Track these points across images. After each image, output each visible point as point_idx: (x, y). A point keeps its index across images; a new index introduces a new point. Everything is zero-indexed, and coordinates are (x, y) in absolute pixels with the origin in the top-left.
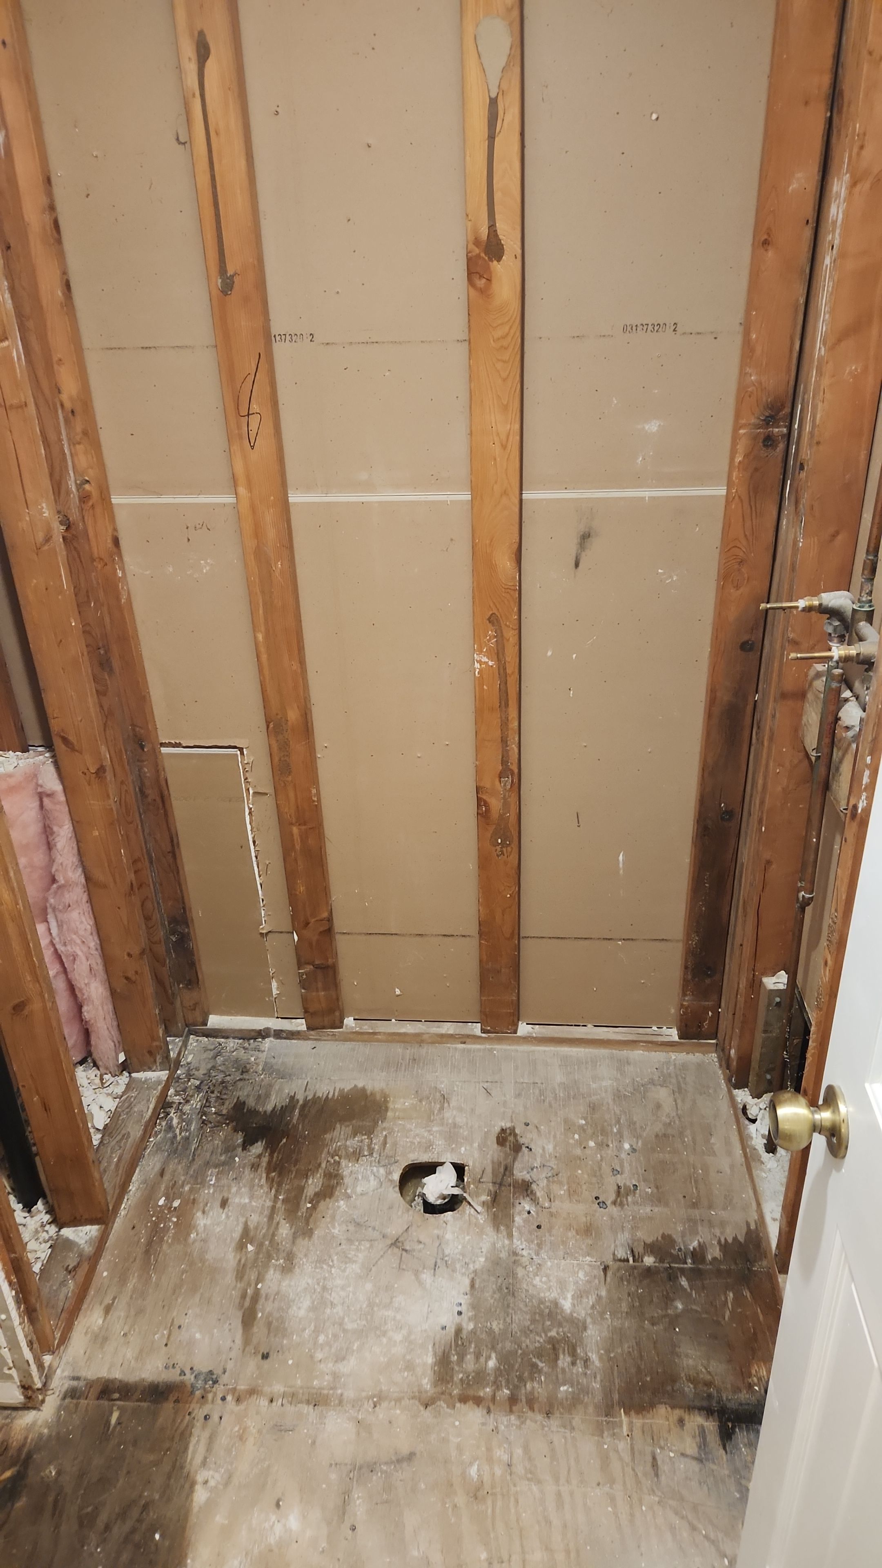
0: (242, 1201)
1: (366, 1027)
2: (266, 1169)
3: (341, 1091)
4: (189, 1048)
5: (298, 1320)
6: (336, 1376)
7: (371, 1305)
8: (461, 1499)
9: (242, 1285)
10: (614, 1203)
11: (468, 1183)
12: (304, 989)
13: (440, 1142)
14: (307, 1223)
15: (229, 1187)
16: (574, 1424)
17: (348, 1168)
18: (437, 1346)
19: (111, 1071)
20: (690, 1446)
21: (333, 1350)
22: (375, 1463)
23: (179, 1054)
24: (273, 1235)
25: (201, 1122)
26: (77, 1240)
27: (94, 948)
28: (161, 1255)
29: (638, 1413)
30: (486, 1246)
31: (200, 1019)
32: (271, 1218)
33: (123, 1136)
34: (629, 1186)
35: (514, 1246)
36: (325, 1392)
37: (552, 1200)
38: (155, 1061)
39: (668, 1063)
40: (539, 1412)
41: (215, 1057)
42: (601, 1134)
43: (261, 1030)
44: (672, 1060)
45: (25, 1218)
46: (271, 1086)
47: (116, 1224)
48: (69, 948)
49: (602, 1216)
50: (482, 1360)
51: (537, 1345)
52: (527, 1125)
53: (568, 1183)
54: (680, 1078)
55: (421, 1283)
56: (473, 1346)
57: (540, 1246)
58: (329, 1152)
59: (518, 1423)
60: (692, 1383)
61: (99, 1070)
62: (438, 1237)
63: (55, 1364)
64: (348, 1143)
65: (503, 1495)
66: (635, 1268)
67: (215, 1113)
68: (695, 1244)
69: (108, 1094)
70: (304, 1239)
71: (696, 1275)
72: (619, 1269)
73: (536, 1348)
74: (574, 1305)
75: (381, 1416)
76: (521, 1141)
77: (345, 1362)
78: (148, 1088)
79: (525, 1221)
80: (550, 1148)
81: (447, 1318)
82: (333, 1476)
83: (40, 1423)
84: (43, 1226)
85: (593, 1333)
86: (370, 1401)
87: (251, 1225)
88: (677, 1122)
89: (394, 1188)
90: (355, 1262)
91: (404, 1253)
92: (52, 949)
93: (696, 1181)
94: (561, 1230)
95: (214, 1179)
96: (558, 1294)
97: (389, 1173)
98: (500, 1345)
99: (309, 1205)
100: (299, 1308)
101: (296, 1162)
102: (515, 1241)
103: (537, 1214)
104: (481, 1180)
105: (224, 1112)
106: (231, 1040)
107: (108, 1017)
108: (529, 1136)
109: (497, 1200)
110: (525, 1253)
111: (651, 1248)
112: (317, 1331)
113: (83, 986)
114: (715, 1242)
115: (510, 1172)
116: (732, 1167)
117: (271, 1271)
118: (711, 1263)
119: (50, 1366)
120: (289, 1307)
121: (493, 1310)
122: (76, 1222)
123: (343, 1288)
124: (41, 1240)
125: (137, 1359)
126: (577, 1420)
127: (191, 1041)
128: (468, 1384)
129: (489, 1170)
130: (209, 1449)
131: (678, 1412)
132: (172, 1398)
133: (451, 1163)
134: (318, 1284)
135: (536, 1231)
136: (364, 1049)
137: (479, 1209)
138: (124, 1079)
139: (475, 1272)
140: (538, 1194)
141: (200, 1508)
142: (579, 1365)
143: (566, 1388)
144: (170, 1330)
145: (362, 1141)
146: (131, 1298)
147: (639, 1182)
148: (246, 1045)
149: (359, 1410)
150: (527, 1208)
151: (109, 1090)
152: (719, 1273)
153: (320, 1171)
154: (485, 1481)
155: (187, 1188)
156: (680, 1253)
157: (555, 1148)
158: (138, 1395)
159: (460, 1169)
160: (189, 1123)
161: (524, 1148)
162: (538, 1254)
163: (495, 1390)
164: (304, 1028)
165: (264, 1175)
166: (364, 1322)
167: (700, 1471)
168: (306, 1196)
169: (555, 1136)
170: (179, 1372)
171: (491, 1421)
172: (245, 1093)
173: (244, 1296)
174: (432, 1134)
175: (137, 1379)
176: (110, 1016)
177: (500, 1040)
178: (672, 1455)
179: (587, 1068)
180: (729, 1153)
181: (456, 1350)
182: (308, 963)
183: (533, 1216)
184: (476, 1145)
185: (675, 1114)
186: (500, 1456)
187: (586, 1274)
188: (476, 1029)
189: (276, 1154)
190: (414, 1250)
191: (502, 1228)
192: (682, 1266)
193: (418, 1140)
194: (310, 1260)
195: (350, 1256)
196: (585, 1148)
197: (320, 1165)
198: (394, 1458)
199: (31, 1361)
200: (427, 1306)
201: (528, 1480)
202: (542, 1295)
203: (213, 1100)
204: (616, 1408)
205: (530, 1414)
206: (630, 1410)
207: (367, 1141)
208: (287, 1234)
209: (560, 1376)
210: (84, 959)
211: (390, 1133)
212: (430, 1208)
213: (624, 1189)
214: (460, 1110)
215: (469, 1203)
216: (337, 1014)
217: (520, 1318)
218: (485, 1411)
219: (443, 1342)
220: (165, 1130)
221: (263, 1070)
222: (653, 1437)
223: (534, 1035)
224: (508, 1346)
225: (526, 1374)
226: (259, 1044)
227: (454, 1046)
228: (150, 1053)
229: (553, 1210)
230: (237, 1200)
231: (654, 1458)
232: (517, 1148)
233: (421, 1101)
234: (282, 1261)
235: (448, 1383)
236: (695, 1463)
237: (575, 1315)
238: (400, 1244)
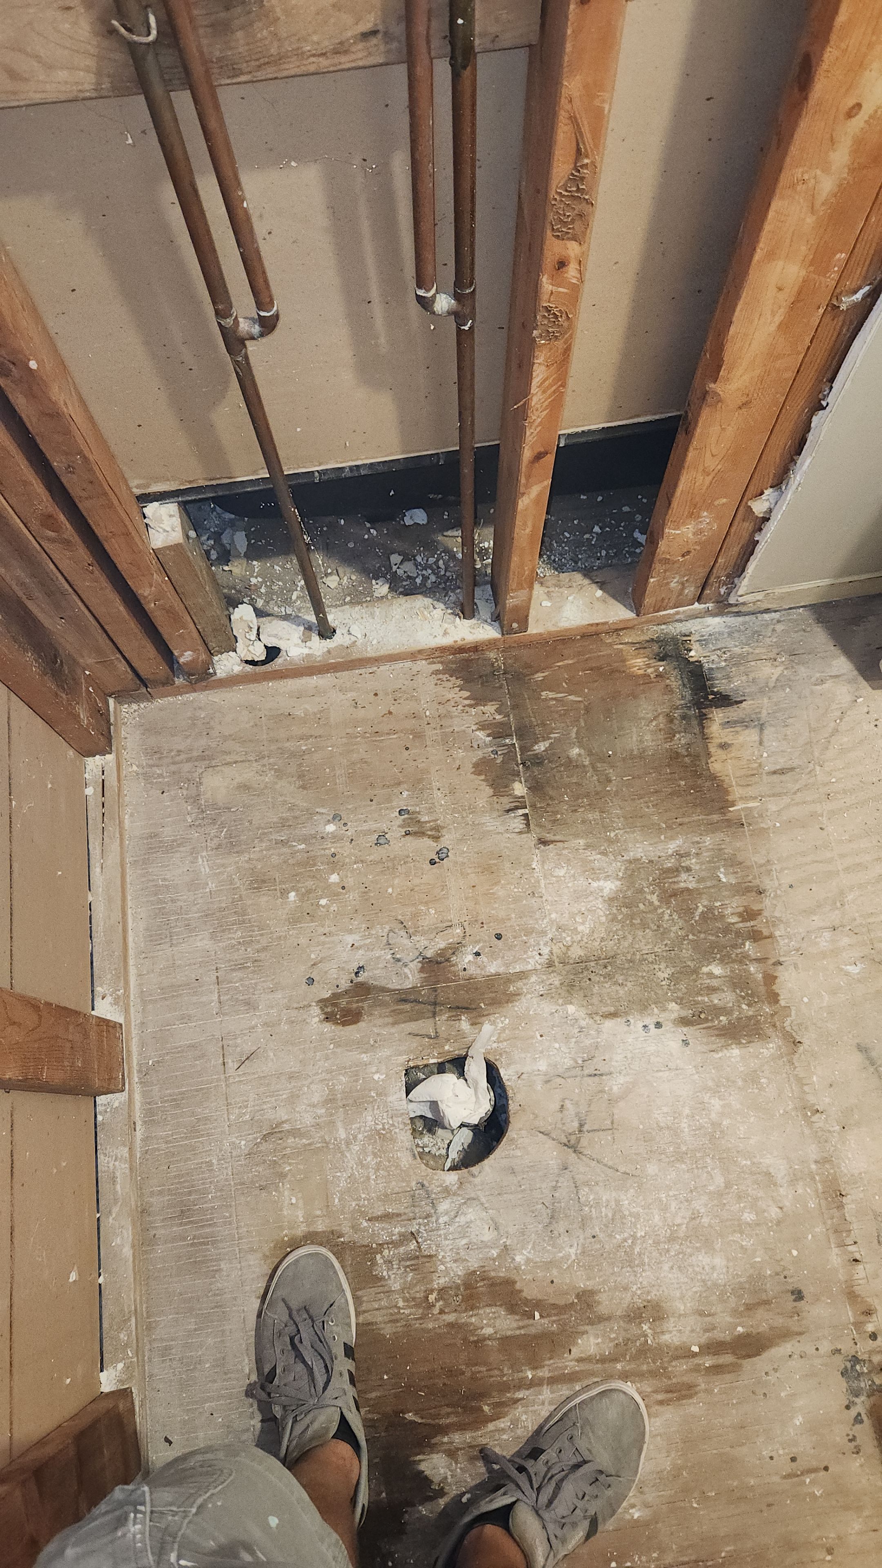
2: (478, 1429)
5: (731, 1264)
6: (794, 1180)
7: (680, 1157)
9: (700, 1380)
10: (436, 839)
11: (441, 1055)
13: (368, 1119)
14: (569, 1307)
16: (762, 862)
17: (450, 1270)
20: (749, 736)
21: (761, 1194)
24: (603, 1360)
29: (727, 792)
30: (547, 1007)
34: (404, 820)
35: (539, 967)
36: (819, 1186)
37: (448, 924)
40: (761, 902)
42: (314, 865)
49: (462, 853)
50: (715, 983)
51: (675, 916)
52: (310, 981)
53: (414, 905)
54: (176, 759)
55: (629, 1090)
56: (700, 998)
57: (529, 932)
58: (425, 1317)
59: (782, 926)
60: (674, 736)
62: (547, 1082)
64: (396, 1286)
65: (869, 931)
66: (533, 806)
68: (481, 734)
70: (599, 1303)
71: (525, 733)
72: (540, 826)
73: (680, 917)
74: (607, 878)
75: (827, 1100)
76: (345, 985)
77: (771, 1170)
79: (492, 958)
80: (351, 939)
81: (671, 1039)
85: (640, 850)
86: (813, 1119)
88: (272, 760)
89: (473, 1176)
90: (618, 1202)
91: (586, 1128)
93: (377, 734)
94: (496, 905)
96: (596, 898)
98: (689, 963)
99: (536, 1316)
100: (713, 1268)
101: (458, 1372)
102: (529, 967)
103: (476, 942)
104: (433, 1035)
108: (333, 974)
109: (466, 1005)
110: (545, 951)
111: (500, 788)
112: (740, 1227)
114: (473, 711)
115: (407, 994)
117: (666, 1338)
118: (505, 716)
120: (716, 1285)
121: (643, 981)
123: (665, 1209)
126: (757, 859)
128: (752, 995)
129: (415, 1027)
131: (713, 749)
133: (407, 1091)
134: (668, 1251)
135: (507, 940)
137: (486, 1029)
139: (590, 1015)
140: (442, 945)
142: (688, 863)
143: (722, 876)
145: (388, 1262)
147: (392, 808)
149: (829, 1132)
150: (470, 957)
152: (517, 706)
153: (463, 1320)
154: (861, 955)
156: (499, 753)
157: (350, 932)
159: (419, 1075)
161: (360, 979)
162: (544, 933)
163: (751, 961)
165: (491, 1426)
166: (708, 1160)
167: (771, 725)
168: (519, 1328)
169: (328, 934)
170: (857, 1424)
171: (789, 959)
173: (717, 1369)
174: (355, 1138)
177: (124, 1056)
178: (765, 755)
180: (318, 692)
181: (712, 1020)
183: (483, 948)
184: (365, 1057)
185: (255, 764)
186: (826, 941)
187: (558, 866)
188: (111, 1103)
189: (454, 1419)
190: (577, 1114)
191: (511, 989)
192: (517, 749)
193: (369, 1159)
194: (632, 1278)
195: (610, 1215)
196: (343, 888)
197: (451, 1325)
198: (871, 1070)
200: (660, 1074)
201: (843, 905)
202: (603, 919)
204: (729, 816)
205: (766, 914)
206: (727, 801)
207: (386, 1252)
208: (597, 1336)
209: (709, 884)
211: (363, 1214)
213: (408, 826)
217: (645, 944)
218: (780, 968)
219: (705, 1040)
222: (750, 775)
224: (686, 952)
225: (719, 925)
229: (466, 920)
231: (774, 773)
232: (361, 989)
233: (282, 1176)
234: (645, 1327)
235: (758, 1021)
236: (766, 732)
237: (621, 874)
238: (573, 1138)
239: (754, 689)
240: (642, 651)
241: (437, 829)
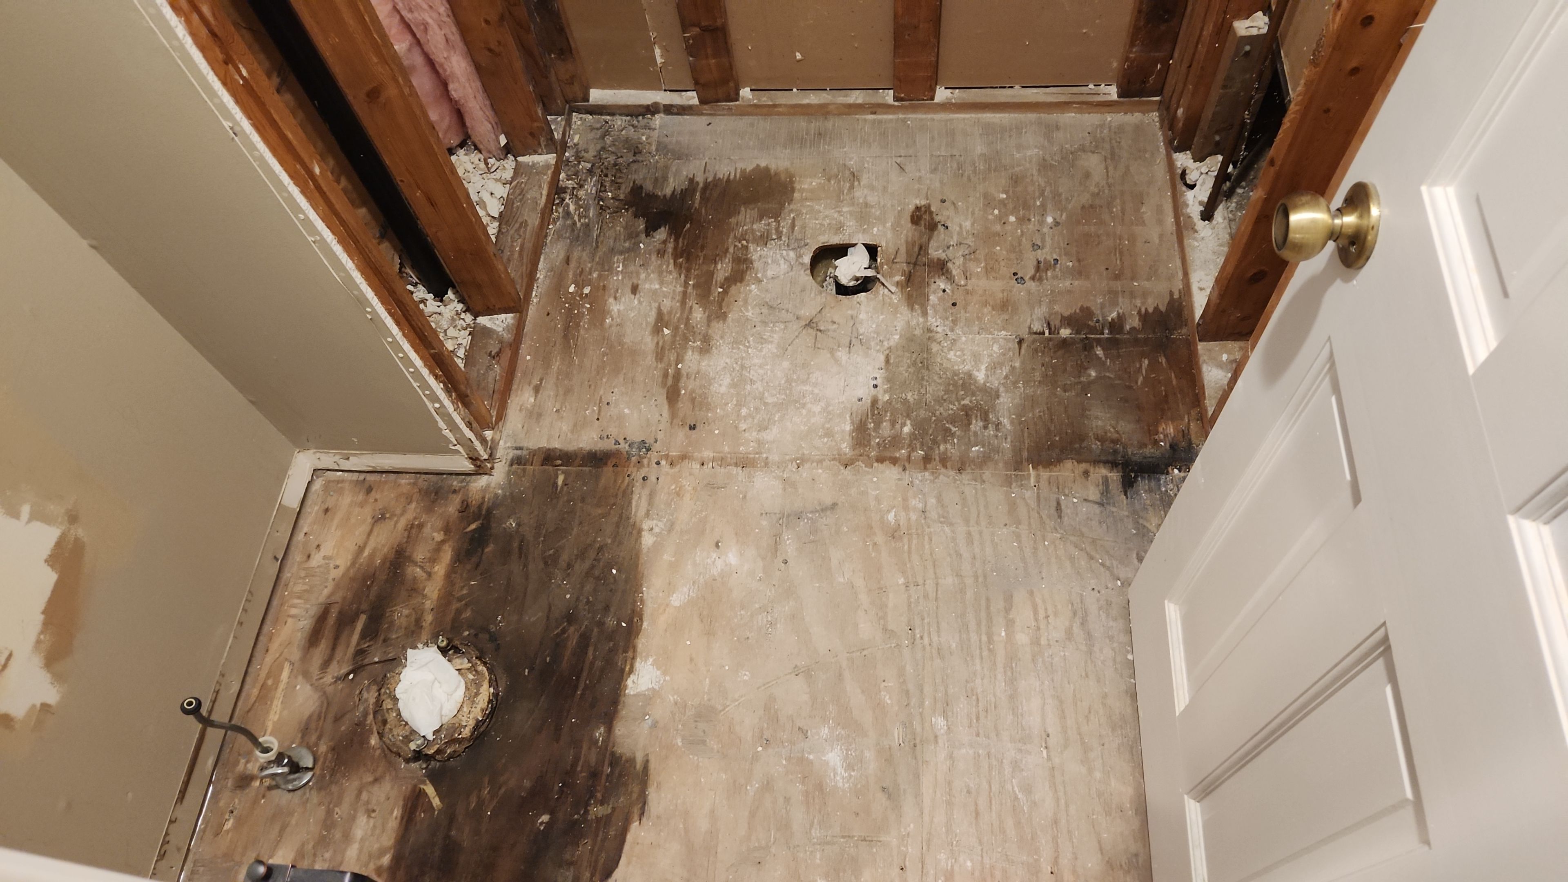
0: (652, 286)
1: (765, 99)
2: (672, 254)
3: (743, 171)
4: (573, 127)
5: (720, 395)
6: (759, 442)
7: (789, 381)
8: (880, 539)
9: (663, 365)
10: (1033, 278)
11: (882, 264)
12: (692, 56)
13: (851, 223)
14: (721, 308)
15: (638, 274)
16: (984, 477)
17: (756, 252)
18: (854, 416)
19: (495, 154)
20: (1094, 493)
21: (756, 421)
22: (801, 512)
23: (564, 134)
24: (688, 319)
25: (598, 208)
26: (494, 327)
27: (445, 14)
28: (579, 340)
29: (1045, 467)
30: (900, 324)
31: (580, 95)
32: (683, 302)
33: (521, 224)
34: (1049, 261)
35: (929, 324)
36: (752, 456)
37: (968, 278)
38: (539, 144)
39: (1102, 126)
40: (952, 469)
41: (603, 137)
42: (1023, 209)
43: (648, 106)
44: (1107, 122)
45: (439, 307)
46: (667, 168)
47: (530, 312)
48: (416, 14)
49: (1019, 292)
50: (898, 426)
51: (950, 412)
52: (943, 201)
53: (986, 260)
54: (1114, 141)
55: (837, 361)
56: (889, 414)
57: (955, 322)
58: (735, 237)
59: (932, 478)
60: (1099, 441)
61: (481, 153)
62: (852, 317)
63: (497, 437)
64: (755, 226)
65: (917, 534)
66: (1050, 340)
67: (612, 198)
68: (1114, 315)
69: (496, 180)
70: (718, 322)
71: (1112, 344)
72: (1034, 341)
73: (949, 415)
74: (987, 376)
75: (804, 475)
76: (937, 218)
77: (768, 431)
78: (537, 173)
79: (940, 299)
80: (967, 224)
81: (864, 392)
82: (764, 523)
83: (493, 485)
84: (458, 314)
85: (1006, 400)
86: (794, 463)
87: (665, 310)
88: (1106, 191)
89: (805, 271)
90: (771, 342)
91: (819, 333)
92: (398, 17)
93: (1121, 253)
94: (977, 306)
95: (621, 265)
96: (972, 366)
97: (800, 256)
98: (915, 413)
99: (720, 290)
100: (720, 385)
101: (703, 248)
102: (929, 318)
103: (953, 292)
104: (895, 261)
105: (622, 197)
106: (618, 117)
107: (478, 95)
108: (946, 213)
109: (911, 280)
110: (939, 329)
111: (1068, 321)
112: (739, 405)
113: (443, 60)
114: (1135, 313)
115: (925, 250)
116: (1161, 236)
117: (690, 353)
118: (1128, 333)
119: (492, 440)
120: (710, 385)
121: (907, 383)
122: (490, 311)
123: (761, 367)
124: (459, 327)
125: (572, 432)
126: (987, 474)
127: (574, 119)
128: (885, 447)
129: (903, 250)
130: (650, 503)
131: (1084, 466)
132: (611, 462)
133: (863, 244)
134: (736, 363)
135: (951, 308)
136: (764, 125)
137: (893, 289)
138: (510, 163)
139: (890, 348)
140: (954, 272)
141: (649, 549)
142: (991, 429)
143: (977, 448)
144: (600, 407)
145: (769, 224)
146: (558, 379)
147: (1060, 256)
148: (635, 122)
149: (784, 471)
150: (942, 286)
151: (497, 175)
152: (1136, 342)
153: (728, 255)
154: (901, 524)
155: (595, 275)
156: (1097, 324)
157: (973, 225)
158: (578, 461)
159: (872, 250)
160: (587, 210)
161: (940, 226)
162: (952, 330)
163: (910, 452)
164: (696, 101)
165: (672, 261)
166: (783, 397)
167: (1102, 512)
168: (716, 281)
169: (973, 213)
170: (614, 442)
171: (906, 477)
172: (640, 176)
173: (666, 375)
174: (842, 215)
175: (576, 448)
176: (481, 96)
177: (914, 109)
178: (1075, 500)
179: (1010, 136)
180: (1160, 222)
181: (872, 418)
182: (694, 25)
183: (948, 294)
184: (889, 225)
185: (1105, 182)
186: (915, 504)
187: (1000, 348)
188: (888, 97)
189: (681, 241)
190: (828, 330)
191: (917, 307)
192: (1098, 336)
193: (828, 221)
194: (727, 342)
195: (765, 337)
196: (1004, 223)
197: (727, 249)
198: (818, 508)
199: (473, 438)
200: (843, 381)
201: (941, 522)
202: (956, 368)
203: (608, 184)
204: (1025, 464)
205: (943, 470)
206: (1038, 465)
207: (774, 224)
208: (701, 318)
209: (972, 438)
210: (436, 27)
211: (798, 215)
212: (842, 290)
213: (1045, 263)
214: (872, 188)
215: (883, 284)
216: (732, 84)
217: (934, 390)
218: (901, 469)
219: (860, 412)
220: (563, 217)
221: (657, 150)
222: (1059, 486)
223: (953, 101)
224: (923, 413)
225: (940, 438)
226: (649, 121)
227: (864, 117)
228: (532, 134)
229: (969, 287)
230: (647, 286)
231: (1058, 504)
232: (932, 227)
233: (829, 180)
234: (699, 343)
235: (866, 446)
236: (1096, 506)
237: (988, 385)
238: (814, 325)
239: (1137, 506)
240: (1180, 434)
241: (1040, 279)
